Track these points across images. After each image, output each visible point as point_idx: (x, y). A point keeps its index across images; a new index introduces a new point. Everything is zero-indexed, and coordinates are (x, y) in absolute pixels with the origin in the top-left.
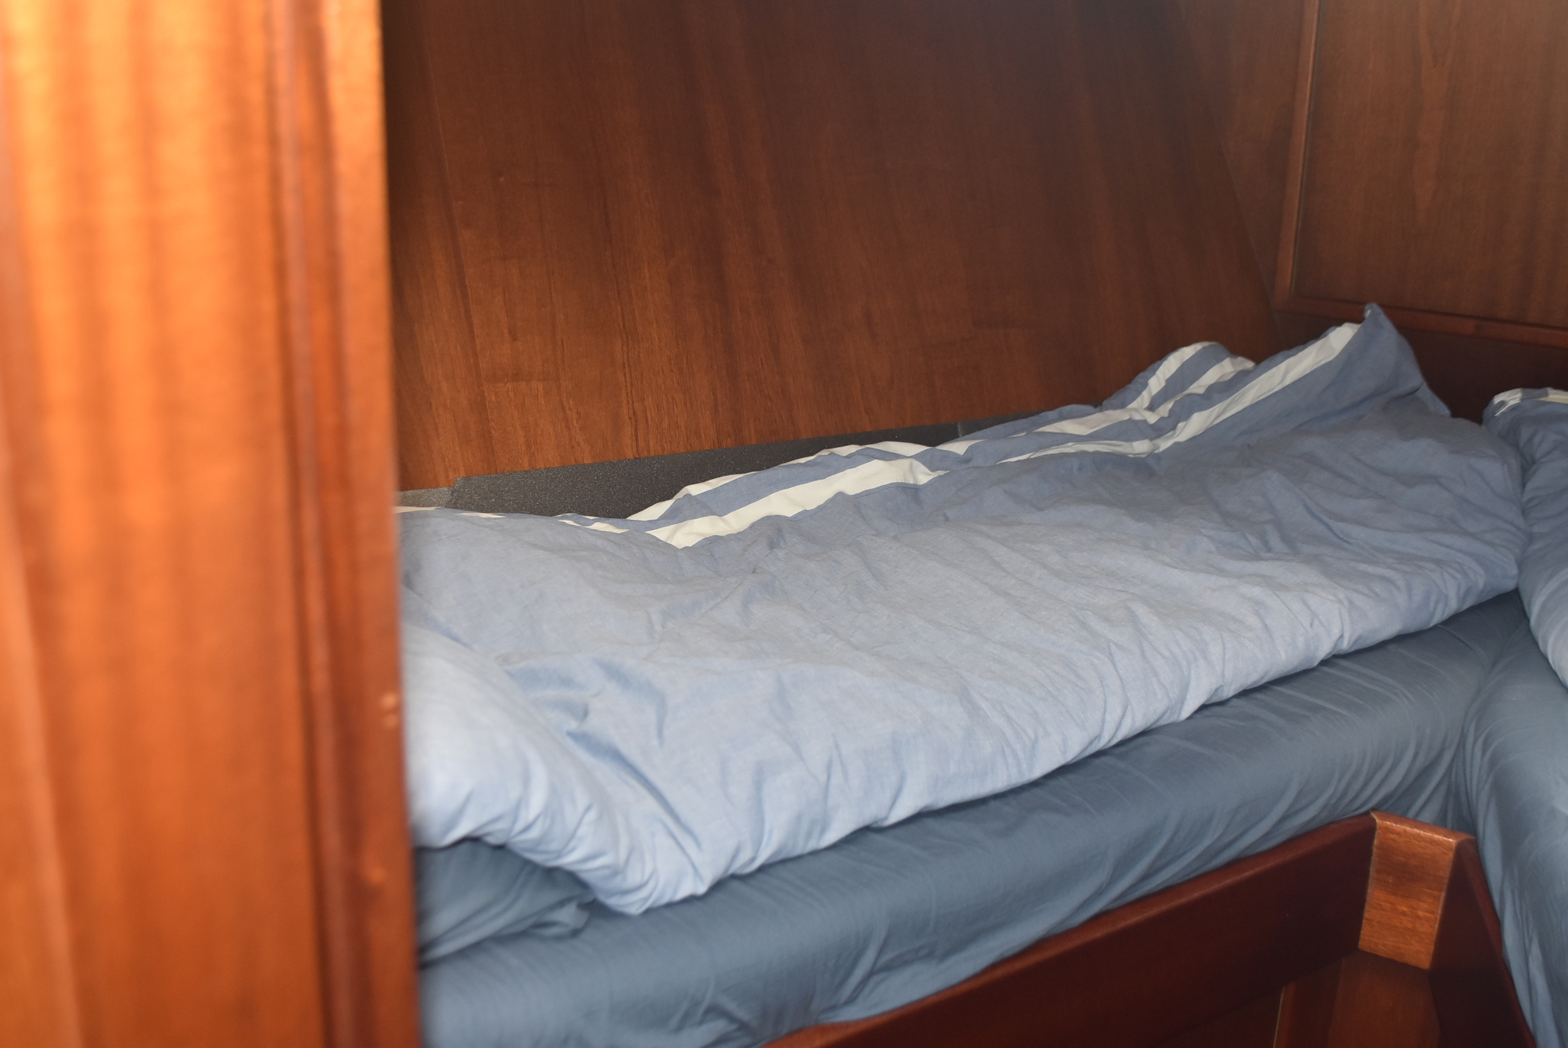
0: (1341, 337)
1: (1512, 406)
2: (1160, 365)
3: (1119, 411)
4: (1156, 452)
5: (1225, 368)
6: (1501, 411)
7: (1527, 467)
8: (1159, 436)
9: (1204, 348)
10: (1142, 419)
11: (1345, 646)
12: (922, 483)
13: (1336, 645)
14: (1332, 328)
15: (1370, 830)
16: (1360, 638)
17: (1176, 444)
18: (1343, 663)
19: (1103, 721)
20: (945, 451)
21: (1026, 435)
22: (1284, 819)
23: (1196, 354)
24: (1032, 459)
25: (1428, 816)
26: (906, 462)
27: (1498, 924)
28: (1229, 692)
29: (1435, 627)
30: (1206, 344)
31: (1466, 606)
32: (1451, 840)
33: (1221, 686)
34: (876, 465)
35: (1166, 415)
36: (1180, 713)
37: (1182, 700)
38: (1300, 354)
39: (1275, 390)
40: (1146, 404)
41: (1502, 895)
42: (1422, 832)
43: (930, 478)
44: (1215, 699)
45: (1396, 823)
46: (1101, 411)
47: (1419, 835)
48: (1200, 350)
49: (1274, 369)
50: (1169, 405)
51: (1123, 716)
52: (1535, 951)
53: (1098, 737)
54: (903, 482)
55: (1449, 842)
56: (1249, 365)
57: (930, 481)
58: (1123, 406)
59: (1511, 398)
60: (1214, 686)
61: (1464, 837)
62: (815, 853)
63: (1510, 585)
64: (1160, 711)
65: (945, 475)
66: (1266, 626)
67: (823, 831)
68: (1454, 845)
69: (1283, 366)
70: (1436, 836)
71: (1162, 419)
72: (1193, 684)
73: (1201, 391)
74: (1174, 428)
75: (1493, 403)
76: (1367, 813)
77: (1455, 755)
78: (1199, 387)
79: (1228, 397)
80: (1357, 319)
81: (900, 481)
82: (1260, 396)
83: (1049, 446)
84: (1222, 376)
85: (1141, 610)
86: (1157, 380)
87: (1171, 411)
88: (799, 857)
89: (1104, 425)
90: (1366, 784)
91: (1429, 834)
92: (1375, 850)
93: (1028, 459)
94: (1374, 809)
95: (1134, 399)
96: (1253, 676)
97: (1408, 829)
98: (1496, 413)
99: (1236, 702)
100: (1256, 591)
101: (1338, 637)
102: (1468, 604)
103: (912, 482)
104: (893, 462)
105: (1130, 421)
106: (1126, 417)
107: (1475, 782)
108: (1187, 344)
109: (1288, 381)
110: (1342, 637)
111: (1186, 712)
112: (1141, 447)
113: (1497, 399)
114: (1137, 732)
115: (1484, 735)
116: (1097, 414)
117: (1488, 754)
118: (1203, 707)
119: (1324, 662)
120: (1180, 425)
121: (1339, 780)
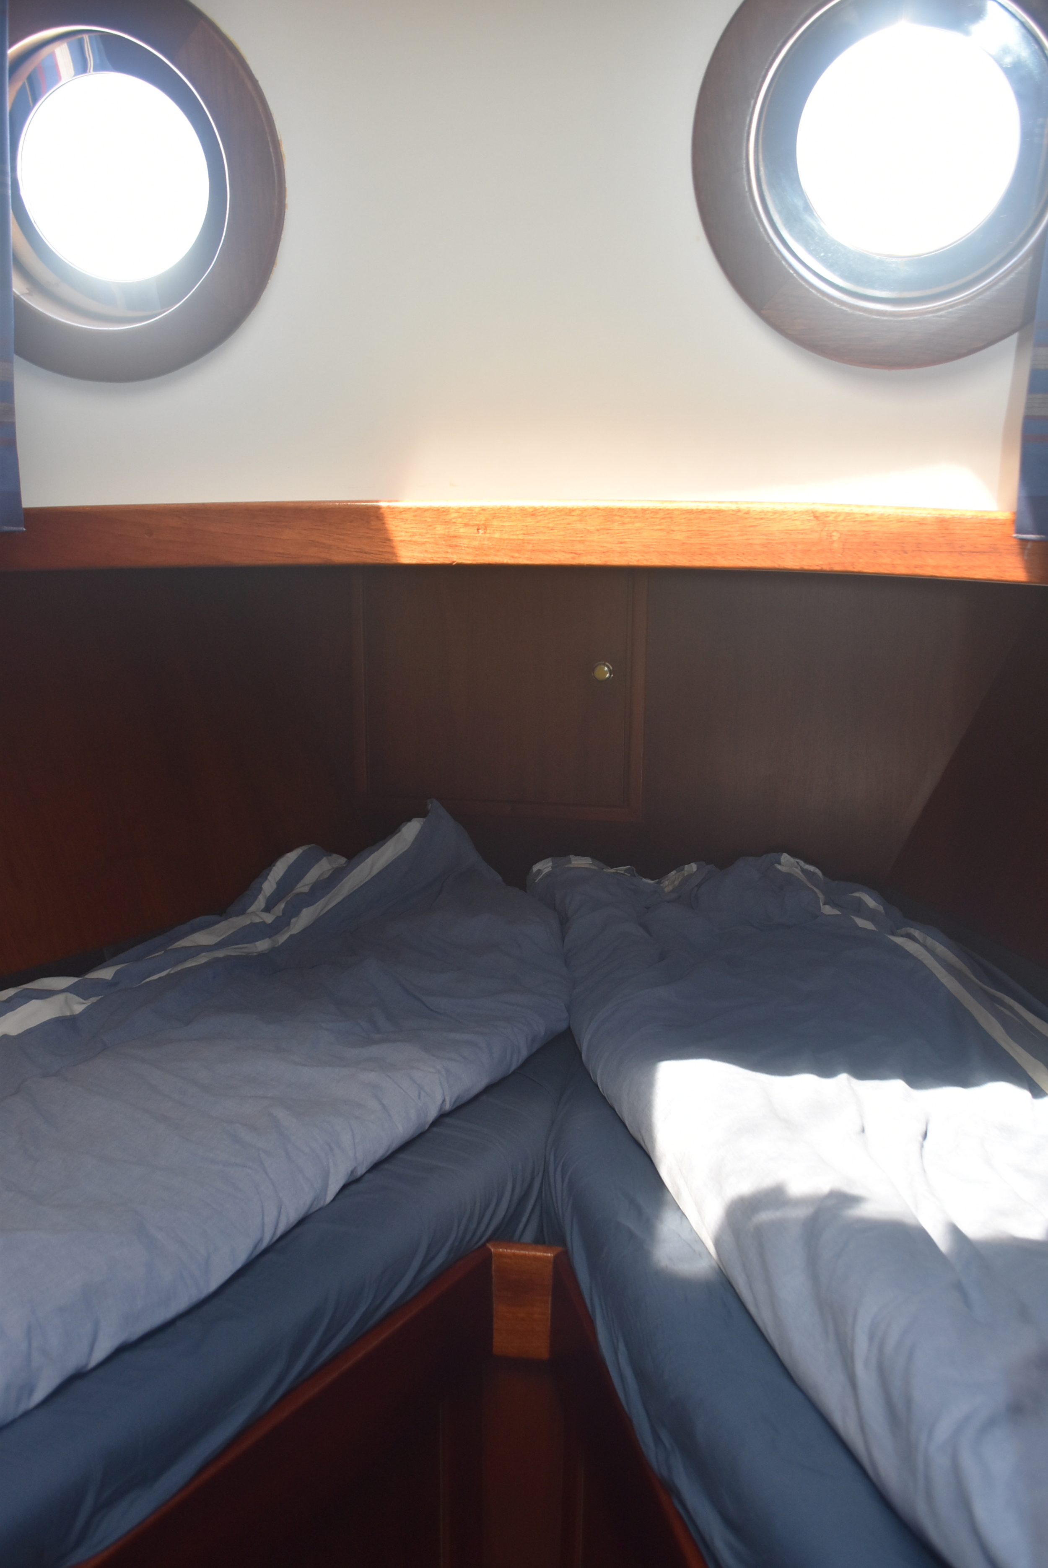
0: (411, 830)
1: (546, 873)
2: (270, 871)
3: (240, 918)
4: (277, 946)
5: (323, 867)
6: (539, 878)
7: (564, 922)
8: (275, 934)
9: (304, 851)
10: (261, 921)
11: (448, 1107)
12: (78, 1013)
13: (440, 1110)
14: (404, 823)
15: (488, 1258)
16: (458, 1097)
17: (291, 936)
18: (448, 1120)
19: (263, 1226)
20: (95, 979)
21: (164, 953)
22: (423, 1267)
23: (299, 857)
24: (172, 974)
25: (529, 1236)
26: (61, 997)
27: (592, 1323)
28: (361, 1171)
29: (514, 1072)
30: (305, 848)
31: (534, 1050)
32: (549, 1255)
33: (355, 1168)
34: (35, 1004)
35: (280, 914)
36: (325, 1199)
37: (325, 1188)
38: (380, 850)
39: (367, 880)
40: (263, 906)
41: (591, 1299)
42: (527, 1253)
43: (84, 1006)
44: (353, 1178)
45: (506, 1249)
46: (226, 919)
47: (525, 1256)
48: (301, 854)
49: (363, 864)
50: (282, 906)
51: (279, 1216)
52: (622, 1347)
53: (261, 1240)
54: (61, 1015)
55: (548, 1257)
56: (342, 860)
57: (85, 1009)
58: (243, 912)
59: (544, 867)
60: (350, 1169)
61: (559, 1249)
62: (26, 1414)
63: (563, 1026)
64: (308, 1203)
65: (98, 1001)
66: (384, 1106)
67: (31, 1391)
68: (552, 1259)
69: (369, 860)
70: (539, 1254)
71: (278, 917)
72: (332, 1171)
73: (306, 889)
74: (288, 924)
75: (533, 871)
76: (484, 1245)
77: (542, 1181)
78: (304, 886)
79: (328, 894)
80: (422, 813)
81: (58, 1016)
82: (354, 888)
83: (185, 960)
84: (322, 874)
85: (281, 1114)
86: (269, 886)
87: (284, 911)
88: (13, 1422)
89: (230, 932)
90: (479, 1223)
91: (532, 1253)
92: (493, 1273)
93: (168, 975)
94: (488, 1241)
95: (252, 904)
96: (380, 1151)
97: (517, 1252)
98: (536, 880)
99: (369, 1176)
100: (372, 1077)
101: (441, 1102)
102: (536, 1046)
103: (68, 1014)
104: (48, 1000)
105: (253, 925)
106: (248, 922)
107: (560, 1204)
108: (290, 850)
109: (375, 872)
110: (444, 1101)
111: (330, 1197)
112: (262, 945)
113: (535, 868)
114: (292, 1226)
115: (561, 1164)
116: (223, 922)
117: (566, 1180)
118: (344, 1187)
119: (435, 1123)
120: (293, 920)
121: (459, 1226)
